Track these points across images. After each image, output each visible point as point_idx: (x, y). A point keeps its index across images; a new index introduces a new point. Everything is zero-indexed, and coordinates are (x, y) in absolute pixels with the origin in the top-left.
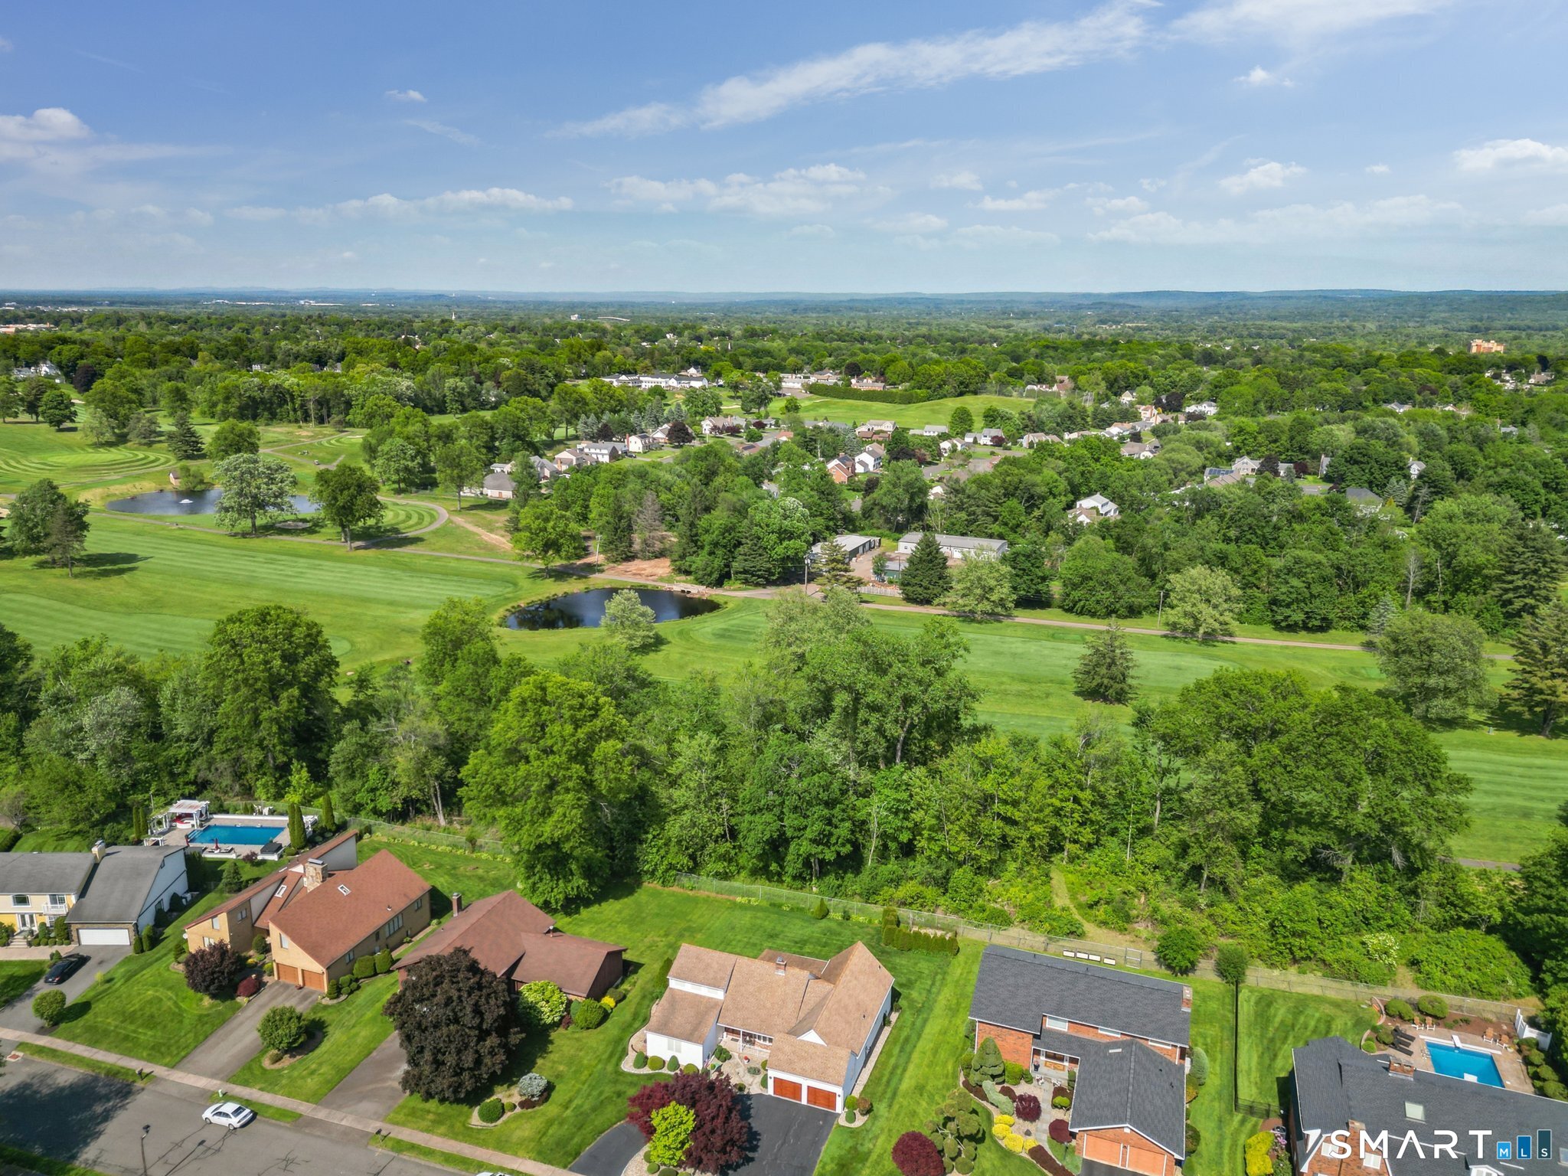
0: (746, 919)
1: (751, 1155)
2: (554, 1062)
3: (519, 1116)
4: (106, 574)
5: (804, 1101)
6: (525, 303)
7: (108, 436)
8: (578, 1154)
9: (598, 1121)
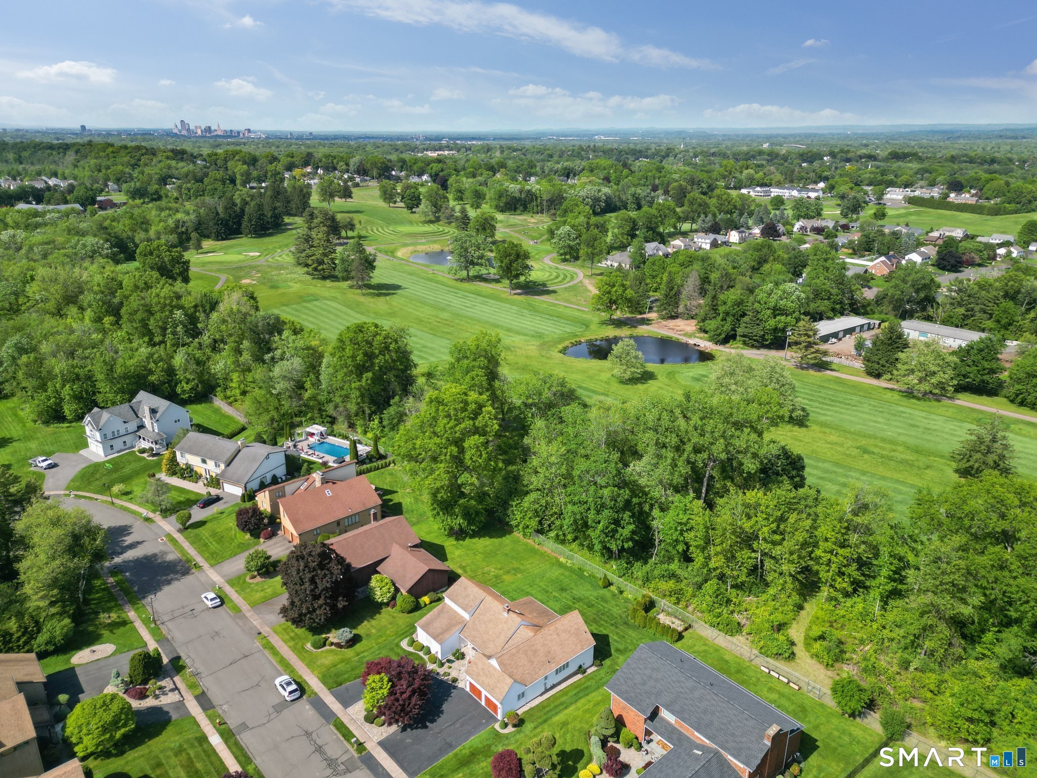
0: (555, 573)
1: (428, 724)
2: (372, 626)
3: (332, 651)
4: (379, 295)
5: (483, 703)
6: (738, 136)
7: (432, 217)
8: (341, 684)
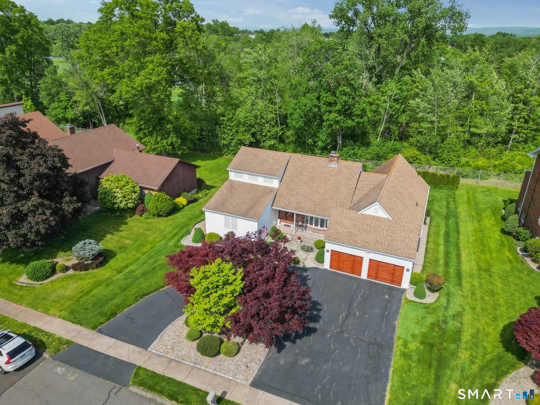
1: (312, 325)
3: (70, 277)
5: (364, 275)
8: (114, 314)
9: (145, 285)
